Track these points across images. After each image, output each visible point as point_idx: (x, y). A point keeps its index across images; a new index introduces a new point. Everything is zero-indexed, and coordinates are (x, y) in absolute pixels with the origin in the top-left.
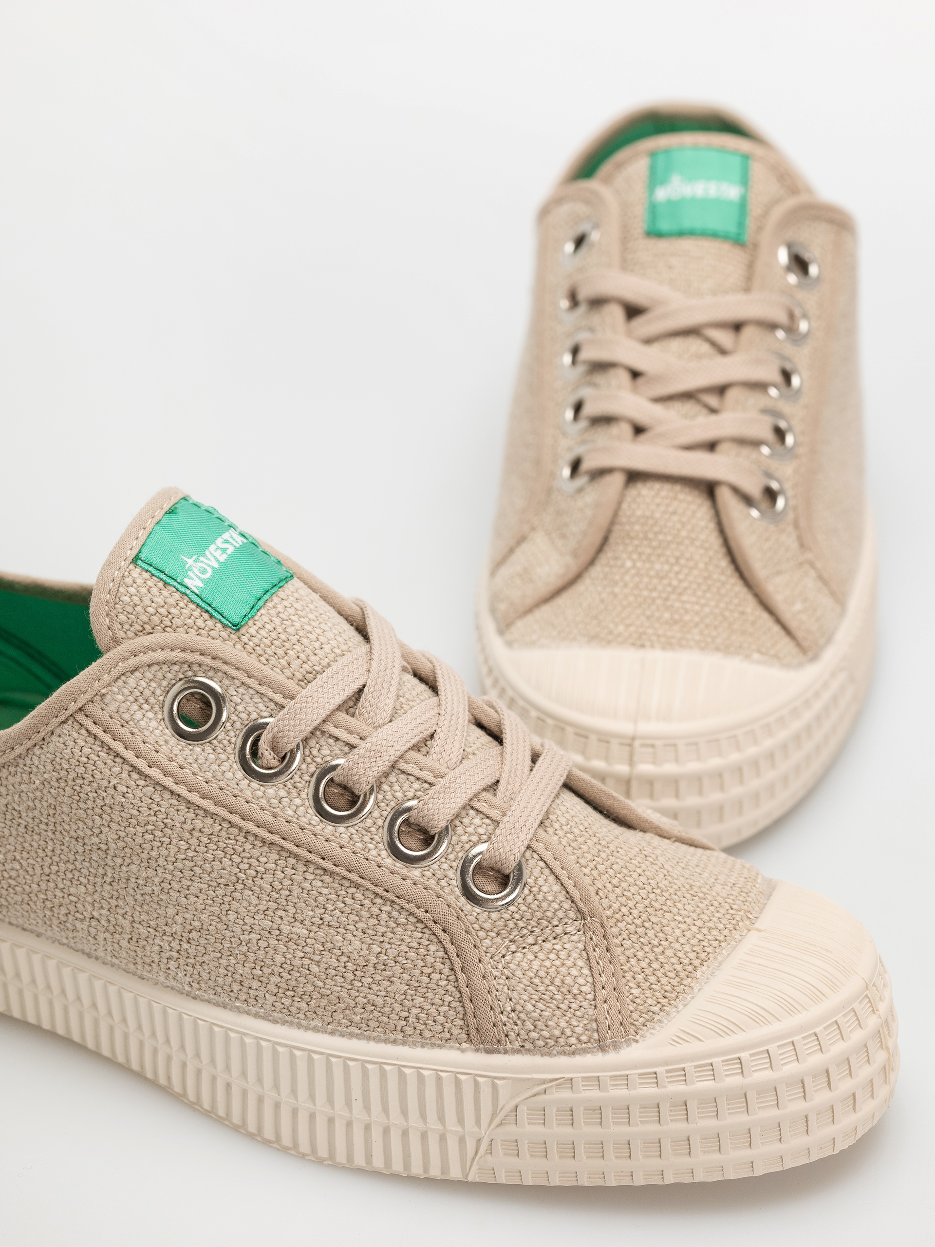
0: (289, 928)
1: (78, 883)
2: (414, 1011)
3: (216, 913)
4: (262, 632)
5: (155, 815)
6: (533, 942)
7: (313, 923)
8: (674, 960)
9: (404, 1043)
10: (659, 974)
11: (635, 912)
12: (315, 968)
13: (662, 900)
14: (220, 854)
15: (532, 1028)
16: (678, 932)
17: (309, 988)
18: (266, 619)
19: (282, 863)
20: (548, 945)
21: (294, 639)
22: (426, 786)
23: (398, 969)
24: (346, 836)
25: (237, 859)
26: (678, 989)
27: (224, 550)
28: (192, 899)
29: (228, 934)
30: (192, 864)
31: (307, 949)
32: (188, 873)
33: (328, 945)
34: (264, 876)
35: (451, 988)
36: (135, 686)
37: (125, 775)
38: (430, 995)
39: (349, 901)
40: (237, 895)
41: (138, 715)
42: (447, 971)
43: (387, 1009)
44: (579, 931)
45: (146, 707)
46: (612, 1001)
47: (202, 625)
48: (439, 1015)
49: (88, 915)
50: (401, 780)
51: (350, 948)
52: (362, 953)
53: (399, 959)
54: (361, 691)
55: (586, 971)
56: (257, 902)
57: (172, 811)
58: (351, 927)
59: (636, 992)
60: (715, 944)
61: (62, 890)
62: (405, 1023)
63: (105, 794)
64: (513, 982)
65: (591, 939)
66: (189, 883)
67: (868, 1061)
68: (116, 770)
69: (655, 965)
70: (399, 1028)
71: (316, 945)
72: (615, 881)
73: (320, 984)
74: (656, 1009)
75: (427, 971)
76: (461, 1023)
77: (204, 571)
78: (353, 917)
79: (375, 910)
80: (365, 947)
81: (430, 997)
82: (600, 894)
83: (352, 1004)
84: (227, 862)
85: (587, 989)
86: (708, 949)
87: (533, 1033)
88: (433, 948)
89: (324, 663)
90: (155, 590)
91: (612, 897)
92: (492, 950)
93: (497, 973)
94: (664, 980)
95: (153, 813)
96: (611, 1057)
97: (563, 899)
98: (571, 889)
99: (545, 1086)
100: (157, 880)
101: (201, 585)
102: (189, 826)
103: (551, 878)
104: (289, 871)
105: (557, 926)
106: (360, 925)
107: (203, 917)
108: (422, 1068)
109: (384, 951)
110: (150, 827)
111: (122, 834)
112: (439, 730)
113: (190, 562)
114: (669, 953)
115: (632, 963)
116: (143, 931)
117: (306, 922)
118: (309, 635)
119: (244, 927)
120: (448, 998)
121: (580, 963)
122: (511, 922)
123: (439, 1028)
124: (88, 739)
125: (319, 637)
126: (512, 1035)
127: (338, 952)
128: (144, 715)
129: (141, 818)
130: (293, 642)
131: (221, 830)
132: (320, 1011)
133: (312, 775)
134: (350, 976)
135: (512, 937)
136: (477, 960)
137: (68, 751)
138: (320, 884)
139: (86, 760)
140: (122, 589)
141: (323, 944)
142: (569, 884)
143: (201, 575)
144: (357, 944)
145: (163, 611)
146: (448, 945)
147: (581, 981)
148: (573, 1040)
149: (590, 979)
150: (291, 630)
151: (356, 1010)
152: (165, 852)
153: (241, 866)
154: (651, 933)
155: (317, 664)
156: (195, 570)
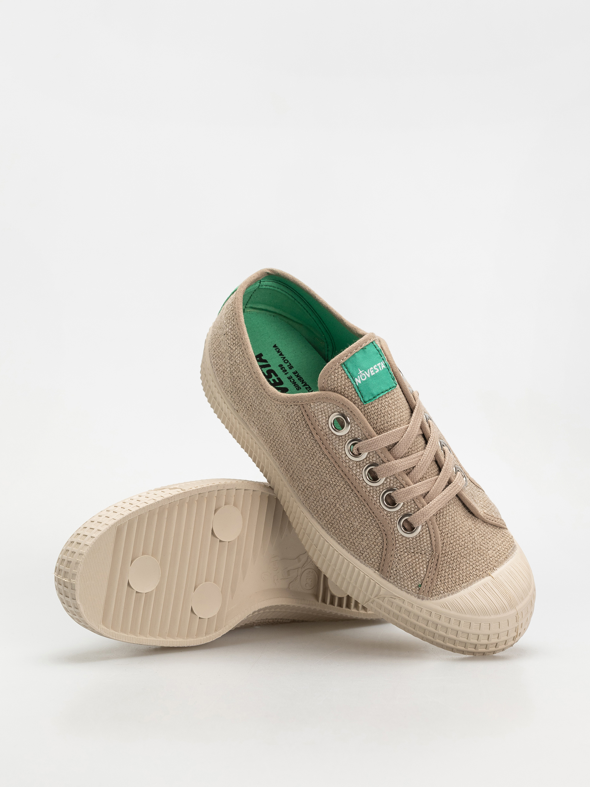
0: (339, 506)
1: (282, 449)
2: (366, 553)
3: (319, 488)
4: (373, 408)
5: (312, 449)
6: (413, 552)
7: (347, 509)
8: (457, 577)
9: (359, 560)
10: (450, 580)
11: (453, 555)
12: (341, 522)
13: (466, 552)
14: (327, 472)
15: (399, 579)
16: (465, 567)
17: (337, 527)
18: (376, 404)
19: (345, 486)
20: (417, 555)
21: (382, 415)
22: (402, 486)
23: (366, 538)
24: (369, 489)
25: (331, 476)
26: (453, 588)
27: (375, 371)
28: (313, 479)
29: (320, 496)
30: (317, 470)
31: (342, 516)
32: (315, 472)
33: (348, 518)
34: (338, 486)
35: (380, 553)
36: (323, 407)
37: (308, 433)
38: (373, 551)
39: (361, 509)
40: (327, 487)
41: (320, 416)
42: (381, 547)
43: (358, 548)
44: (430, 555)
45: (324, 414)
46: (429, 583)
47: (354, 397)
48: (373, 558)
49: (281, 460)
50: (394, 480)
51: (355, 523)
52: (357, 527)
53: (368, 535)
54: (396, 444)
55: (425, 570)
56: (333, 492)
57: (317, 452)
58: (358, 517)
59: (439, 583)
60: (475, 576)
61: (277, 447)
62: (362, 555)
63: (299, 434)
64: (400, 562)
65: (432, 559)
66: (314, 474)
67: (507, 635)
68: (306, 429)
69: (450, 576)
70: (359, 555)
71: (345, 516)
72: (452, 541)
73: (341, 528)
74: (442, 592)
75: (375, 544)
76: (378, 565)
77: (363, 378)
78: (360, 515)
79: (367, 517)
80: (359, 526)
81: (373, 552)
82: (444, 544)
83: (348, 540)
84: (328, 476)
85: (422, 575)
86: (471, 577)
87: (399, 581)
88: (380, 538)
89: (389, 428)
90: (343, 378)
91: (448, 547)
92: (398, 549)
93: (396, 557)
94: (450, 583)
95: (311, 449)
96: (419, 601)
97: (429, 543)
98: (433, 541)
99: (395, 597)
100: (305, 467)
101: (360, 382)
102: (321, 459)
103: (428, 535)
104: (346, 490)
105: (423, 550)
106: (361, 519)
107: (314, 486)
108: (361, 571)
109: (364, 530)
110: (309, 452)
111: (300, 448)
112: (416, 467)
113: (361, 372)
114: (457, 574)
115: (443, 572)
116: (295, 477)
117: (345, 508)
118: (388, 415)
119: (326, 497)
120: (378, 555)
121: (425, 566)
122: (408, 543)
123: (371, 562)
124: (301, 415)
125: (392, 417)
126: (392, 578)
127: (350, 522)
128: (322, 417)
129: (307, 448)
130: (382, 416)
131: (330, 466)
132: (338, 535)
133: (367, 464)
134: (351, 531)
135: (407, 547)
136: (392, 549)
137: (294, 414)
138: (354, 499)
139: (298, 420)
140: (333, 373)
141: (347, 517)
142: (433, 539)
143: (362, 378)
144: (357, 524)
145: (343, 387)
146: (385, 540)
147: (422, 572)
148: (410, 589)
149: (425, 573)
150: (383, 411)
151: (349, 542)
152: (310, 461)
153: (332, 479)
154: (455, 564)
155: (386, 427)
156: (361, 376)
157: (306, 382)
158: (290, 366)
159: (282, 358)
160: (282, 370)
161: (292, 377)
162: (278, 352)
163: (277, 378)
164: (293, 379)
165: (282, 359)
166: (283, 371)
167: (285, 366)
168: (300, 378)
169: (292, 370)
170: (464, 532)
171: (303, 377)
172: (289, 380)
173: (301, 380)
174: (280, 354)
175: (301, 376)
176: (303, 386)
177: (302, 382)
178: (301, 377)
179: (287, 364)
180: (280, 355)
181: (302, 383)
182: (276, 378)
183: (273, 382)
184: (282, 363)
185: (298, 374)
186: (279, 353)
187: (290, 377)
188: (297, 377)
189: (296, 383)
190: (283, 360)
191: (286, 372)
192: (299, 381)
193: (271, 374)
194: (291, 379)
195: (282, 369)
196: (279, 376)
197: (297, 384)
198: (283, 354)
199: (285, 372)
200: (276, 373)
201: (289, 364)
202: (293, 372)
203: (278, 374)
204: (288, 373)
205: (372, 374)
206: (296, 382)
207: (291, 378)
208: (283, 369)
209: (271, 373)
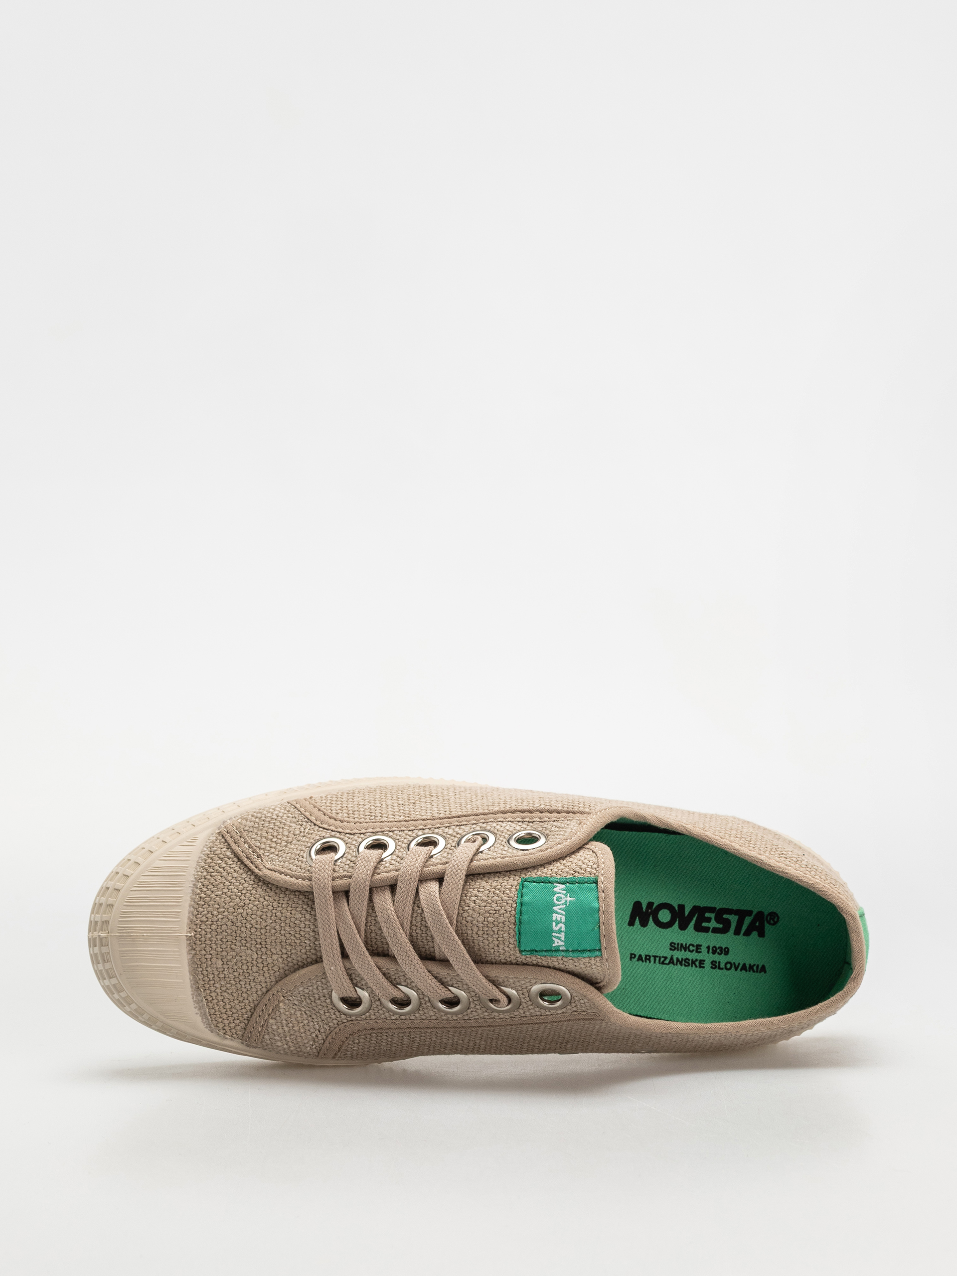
156: (562, 896)
157: (676, 967)
158: (717, 965)
159: (739, 964)
160: (719, 948)
161: (697, 952)
162: (751, 967)
163: (709, 928)
164: (693, 950)
165: (737, 964)
166: (715, 947)
167: (722, 959)
168: (688, 963)
169: (710, 962)
170: (268, 934)
171: (687, 968)
172: (695, 945)
173: (683, 962)
174: (746, 967)
175: (690, 967)
176: (672, 956)
177: (680, 960)
178: (689, 965)
179: (724, 964)
180: (744, 965)
181: (678, 959)
182: (710, 926)
183: (707, 915)
184: (730, 958)
185: (696, 967)
186: (748, 966)
187: (699, 950)
188: (692, 960)
189: (683, 951)
190: (734, 963)
191: (711, 951)
192: (684, 958)
193: (721, 924)
194: (694, 948)
195: (721, 948)
196: (710, 933)
197: (681, 950)
198: (744, 971)
199: (713, 950)
200: (718, 933)
201: (721, 967)
202: (704, 961)
203: (714, 934)
204: (708, 952)
205: (554, 915)
206: (685, 951)
207: (697, 949)
208: (718, 951)
209: (723, 925)
